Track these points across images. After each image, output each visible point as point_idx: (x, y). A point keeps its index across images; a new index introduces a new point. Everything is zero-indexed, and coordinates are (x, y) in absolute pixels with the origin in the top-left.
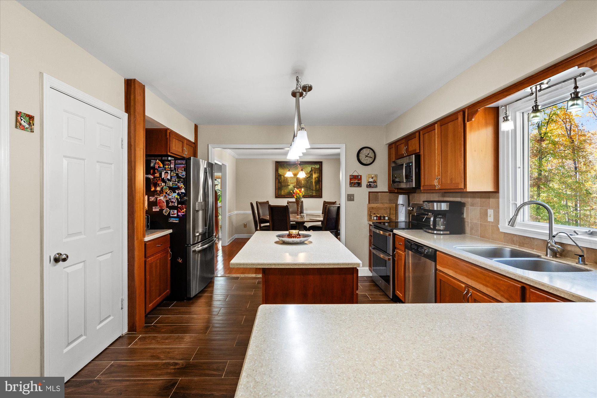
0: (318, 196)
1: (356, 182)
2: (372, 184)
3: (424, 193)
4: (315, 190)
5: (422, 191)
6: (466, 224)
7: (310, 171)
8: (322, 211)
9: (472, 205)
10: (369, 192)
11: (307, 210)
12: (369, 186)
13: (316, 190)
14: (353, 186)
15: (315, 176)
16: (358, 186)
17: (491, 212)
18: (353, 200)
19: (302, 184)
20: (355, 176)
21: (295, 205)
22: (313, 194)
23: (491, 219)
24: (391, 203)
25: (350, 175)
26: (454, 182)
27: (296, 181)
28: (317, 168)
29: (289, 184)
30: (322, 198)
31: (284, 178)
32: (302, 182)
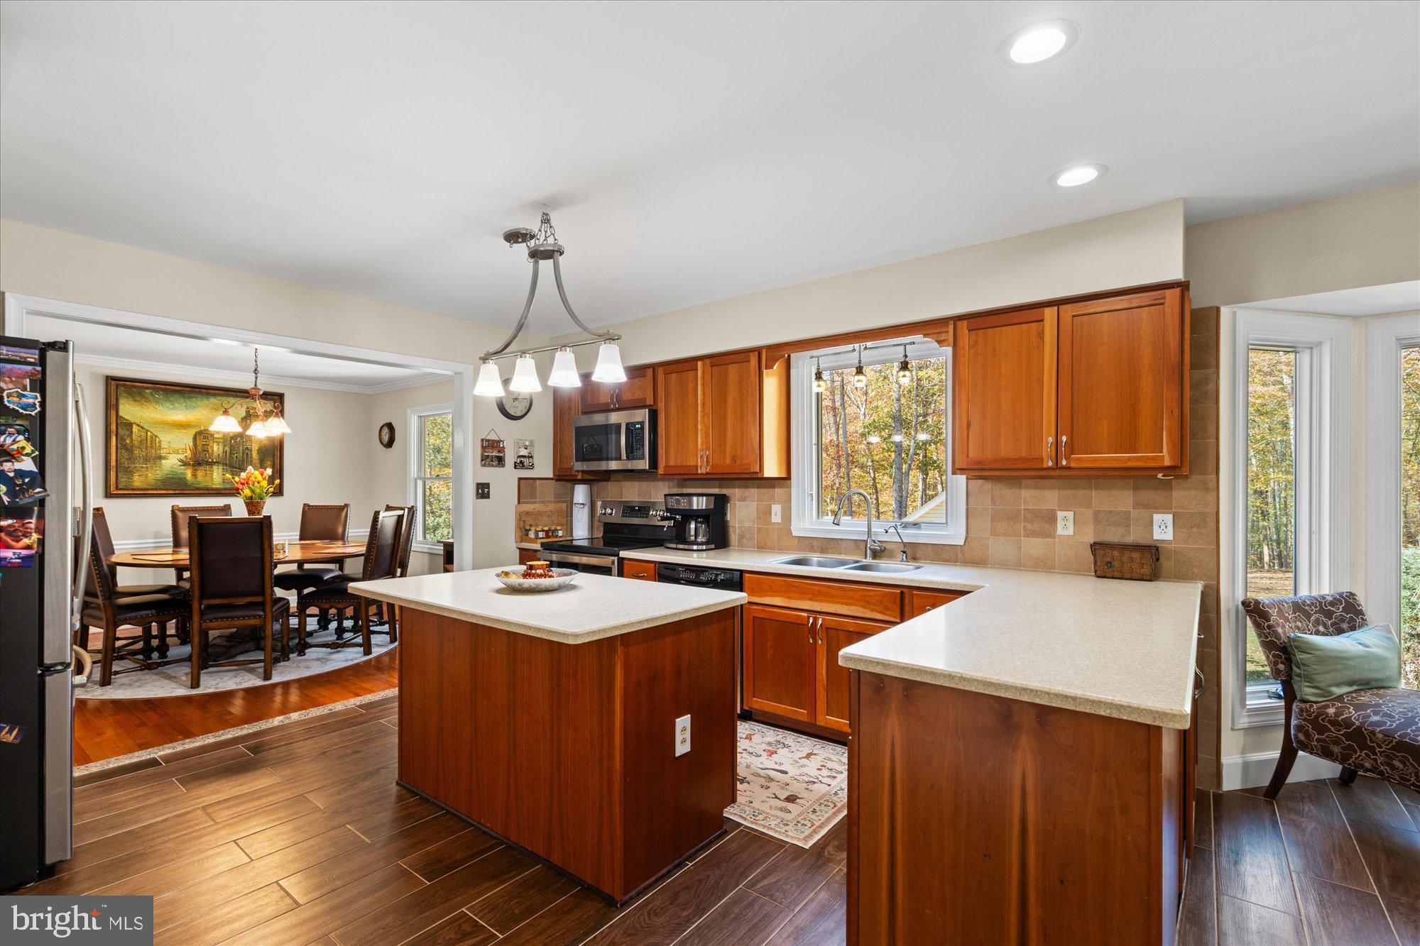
1: (496, 456)
2: (526, 461)
3: (663, 480)
5: (659, 477)
6: (731, 530)
9: (743, 499)
10: (520, 479)
12: (519, 465)
14: (490, 465)
16: (499, 464)
17: (776, 509)
18: (488, 497)
19: (215, 454)
20: (493, 441)
23: (776, 518)
24: (558, 502)
25: (482, 440)
26: (738, 462)
27: (191, 444)
29: (163, 453)
30: (283, 495)
31: (143, 434)
32: (212, 448)
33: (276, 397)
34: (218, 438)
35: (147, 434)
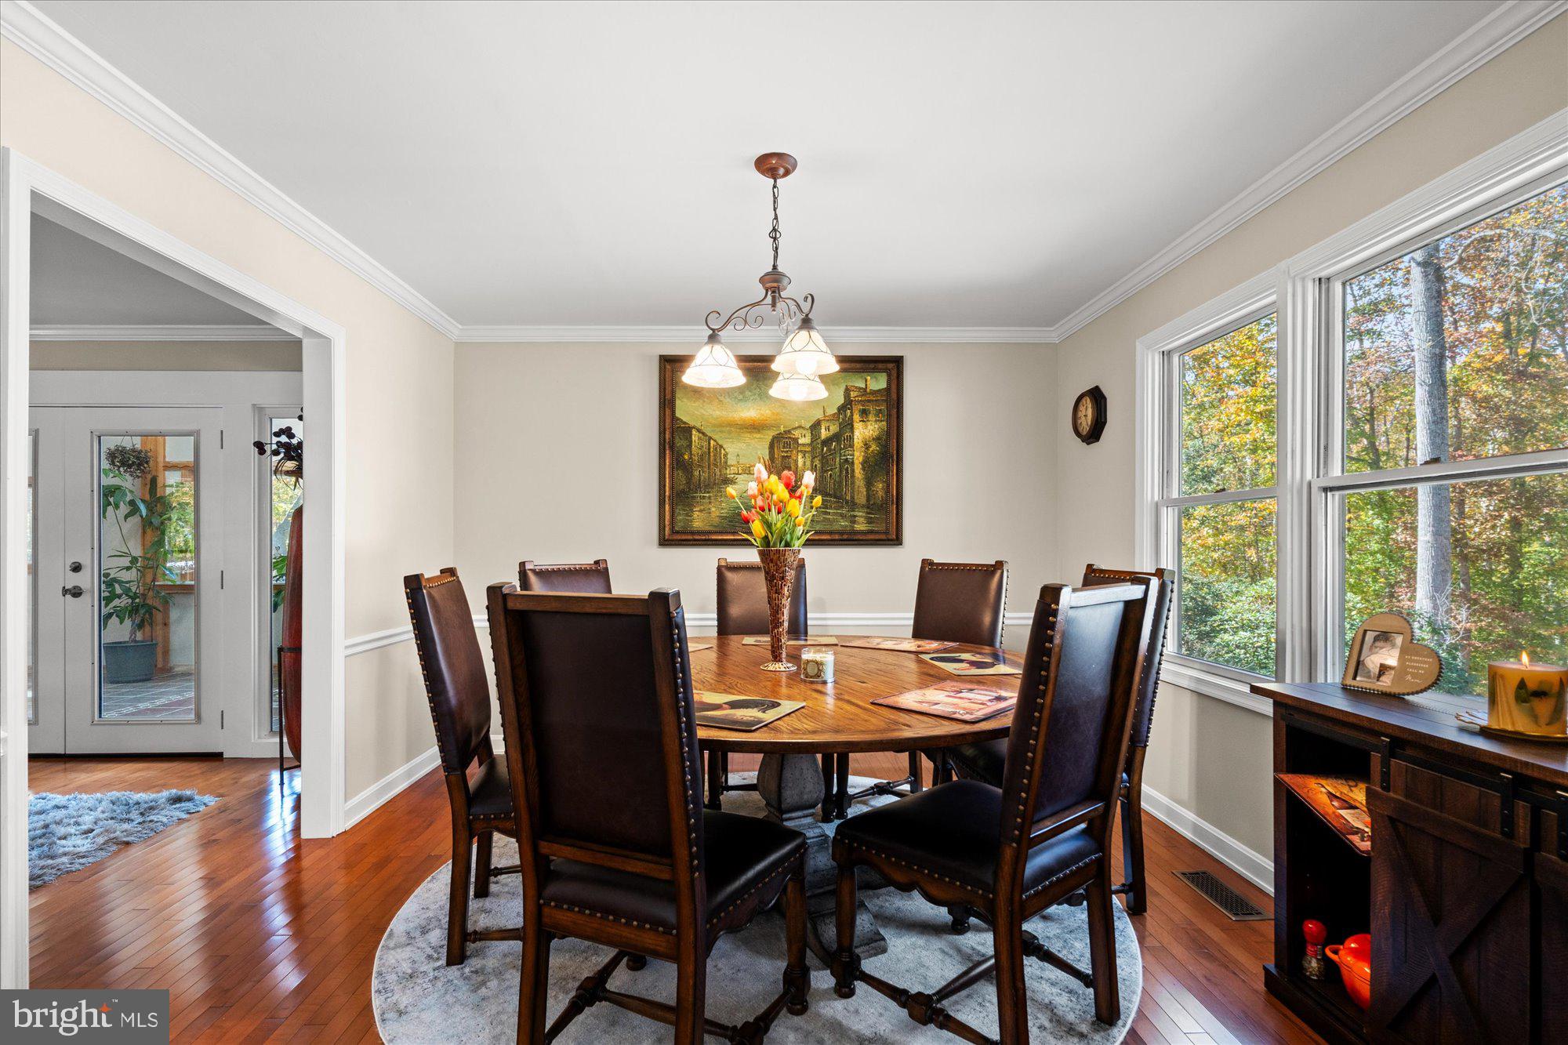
0: (877, 537)
4: (863, 506)
7: (842, 409)
8: (912, 615)
11: (822, 607)
13: (871, 506)
15: (864, 431)
21: (760, 583)
22: (858, 527)
28: (874, 393)
29: (730, 473)
30: (901, 544)
31: (705, 444)
32: (796, 461)
33: (890, 366)
34: (804, 445)
35: (709, 443)
